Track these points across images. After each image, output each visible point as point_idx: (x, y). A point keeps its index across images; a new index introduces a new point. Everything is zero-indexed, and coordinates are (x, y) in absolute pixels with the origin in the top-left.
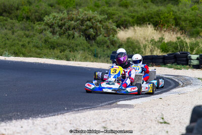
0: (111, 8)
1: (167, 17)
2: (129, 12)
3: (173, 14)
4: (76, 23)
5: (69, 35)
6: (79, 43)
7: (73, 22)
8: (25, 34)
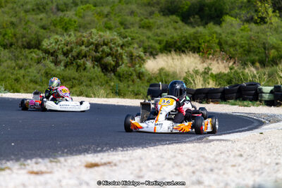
0: (129, 30)
1: (208, 42)
2: (155, 36)
3: (217, 38)
4: (87, 49)
5: (79, 66)
6: (94, 76)
7: (83, 47)
8: (17, 65)
